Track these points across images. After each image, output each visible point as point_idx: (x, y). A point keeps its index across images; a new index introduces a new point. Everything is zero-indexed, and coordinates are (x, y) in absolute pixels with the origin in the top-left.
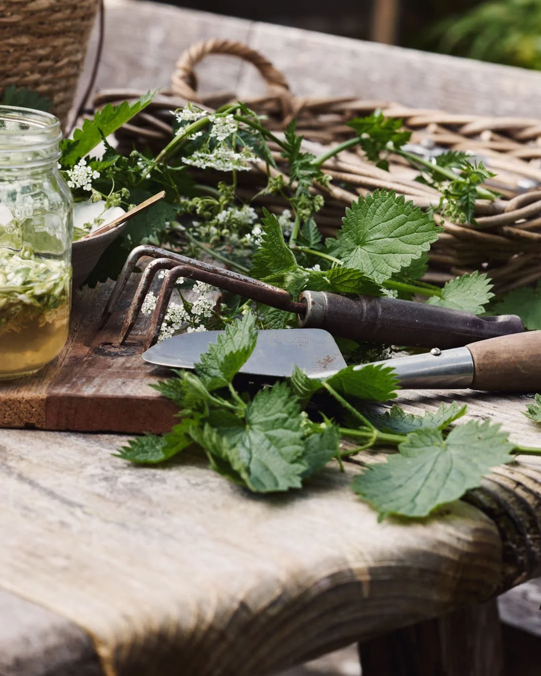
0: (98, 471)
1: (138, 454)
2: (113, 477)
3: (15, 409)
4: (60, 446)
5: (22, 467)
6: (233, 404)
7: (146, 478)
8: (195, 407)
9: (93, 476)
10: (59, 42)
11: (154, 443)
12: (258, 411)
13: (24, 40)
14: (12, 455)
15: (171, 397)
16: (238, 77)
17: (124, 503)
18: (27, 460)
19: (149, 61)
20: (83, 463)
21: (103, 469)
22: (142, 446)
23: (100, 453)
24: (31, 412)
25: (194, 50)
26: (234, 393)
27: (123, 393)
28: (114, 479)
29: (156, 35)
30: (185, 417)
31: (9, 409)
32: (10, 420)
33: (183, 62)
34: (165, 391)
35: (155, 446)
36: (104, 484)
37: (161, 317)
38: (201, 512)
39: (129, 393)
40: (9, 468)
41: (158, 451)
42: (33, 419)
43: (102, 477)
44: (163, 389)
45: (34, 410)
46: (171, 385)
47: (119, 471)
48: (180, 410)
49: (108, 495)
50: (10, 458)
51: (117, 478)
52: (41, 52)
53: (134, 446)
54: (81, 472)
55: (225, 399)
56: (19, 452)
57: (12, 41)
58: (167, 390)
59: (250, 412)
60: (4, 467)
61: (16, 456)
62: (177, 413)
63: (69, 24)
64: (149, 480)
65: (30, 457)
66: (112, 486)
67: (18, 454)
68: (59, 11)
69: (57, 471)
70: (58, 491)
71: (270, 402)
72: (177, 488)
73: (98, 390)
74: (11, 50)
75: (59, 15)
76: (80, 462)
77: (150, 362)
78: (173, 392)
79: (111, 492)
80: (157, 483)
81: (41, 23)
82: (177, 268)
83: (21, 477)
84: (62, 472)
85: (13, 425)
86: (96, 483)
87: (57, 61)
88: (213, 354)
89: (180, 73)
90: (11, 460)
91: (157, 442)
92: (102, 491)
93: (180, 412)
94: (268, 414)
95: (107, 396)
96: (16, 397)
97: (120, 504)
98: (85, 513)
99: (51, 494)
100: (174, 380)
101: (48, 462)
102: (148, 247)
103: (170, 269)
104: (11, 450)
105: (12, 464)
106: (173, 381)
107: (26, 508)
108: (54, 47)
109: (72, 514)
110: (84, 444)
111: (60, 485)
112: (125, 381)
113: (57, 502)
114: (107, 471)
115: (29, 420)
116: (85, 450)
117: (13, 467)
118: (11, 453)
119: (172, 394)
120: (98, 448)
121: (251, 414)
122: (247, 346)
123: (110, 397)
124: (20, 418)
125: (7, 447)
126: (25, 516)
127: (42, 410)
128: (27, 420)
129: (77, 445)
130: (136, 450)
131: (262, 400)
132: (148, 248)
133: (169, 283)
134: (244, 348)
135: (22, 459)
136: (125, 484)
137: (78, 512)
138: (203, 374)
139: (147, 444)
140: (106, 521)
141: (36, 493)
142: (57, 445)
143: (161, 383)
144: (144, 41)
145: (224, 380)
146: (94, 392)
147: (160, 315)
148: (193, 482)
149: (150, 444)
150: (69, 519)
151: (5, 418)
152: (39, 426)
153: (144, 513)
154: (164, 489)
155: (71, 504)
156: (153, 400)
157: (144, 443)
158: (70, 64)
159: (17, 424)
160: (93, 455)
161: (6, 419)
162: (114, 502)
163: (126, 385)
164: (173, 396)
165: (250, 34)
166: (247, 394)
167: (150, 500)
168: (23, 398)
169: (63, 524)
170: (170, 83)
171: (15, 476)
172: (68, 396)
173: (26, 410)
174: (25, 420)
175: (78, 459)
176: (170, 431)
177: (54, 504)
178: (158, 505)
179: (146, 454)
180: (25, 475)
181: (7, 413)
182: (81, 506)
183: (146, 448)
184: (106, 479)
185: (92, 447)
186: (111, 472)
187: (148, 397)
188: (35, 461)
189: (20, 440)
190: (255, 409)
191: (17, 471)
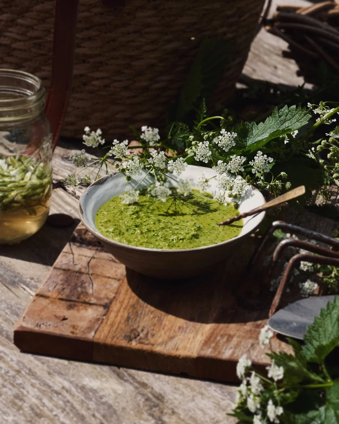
42: (186, 370)
45: (187, 364)
85: (173, 372)
96: (175, 354)
124: (177, 369)
127: (193, 365)
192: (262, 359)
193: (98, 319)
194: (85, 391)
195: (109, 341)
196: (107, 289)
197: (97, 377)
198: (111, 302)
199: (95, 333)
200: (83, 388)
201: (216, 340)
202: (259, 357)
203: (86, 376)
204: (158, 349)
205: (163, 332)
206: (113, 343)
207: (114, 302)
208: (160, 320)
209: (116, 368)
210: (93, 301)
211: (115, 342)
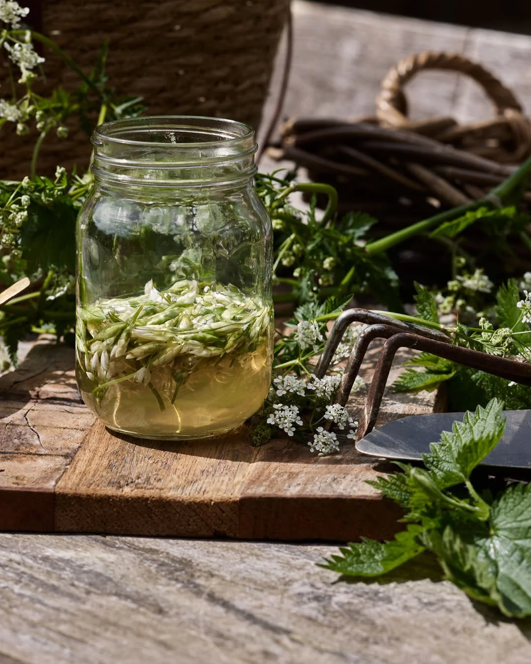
0: (307, 589)
1: (351, 565)
2: (325, 596)
3: (201, 514)
4: (258, 559)
5: (213, 584)
6: (471, 504)
7: (366, 596)
8: (424, 510)
9: (300, 595)
10: (239, 60)
11: (373, 551)
12: (506, 513)
13: (197, 59)
14: (200, 570)
15: (394, 498)
16: (454, 99)
17: (342, 627)
18: (218, 576)
19: (341, 82)
20: (287, 580)
21: (312, 586)
22: (358, 555)
23: (308, 567)
24: (221, 517)
25: (404, 67)
26: (472, 491)
27: (334, 492)
28: (327, 598)
29: (349, 49)
30: (412, 522)
31: (194, 514)
32: (195, 527)
33: (390, 81)
34: (386, 490)
35: (373, 555)
36: (314, 604)
37: (379, 397)
38: (437, 638)
39: (342, 491)
40: (197, 586)
41: (377, 561)
42: (224, 526)
43: (311, 596)
44: (383, 487)
45: (224, 514)
46: (394, 481)
47: (333, 588)
48: (406, 514)
49: (321, 618)
50: (197, 574)
51: (330, 597)
52: (219, 73)
53: (346, 554)
54: (286, 591)
55: (461, 498)
56: (208, 566)
57: (182, 61)
58: (389, 488)
59: (496, 514)
60: (192, 586)
61: (205, 572)
62: (402, 517)
63: (251, 37)
64: (370, 599)
65: (222, 573)
66: (324, 607)
67: (207, 569)
68: (239, 22)
69: (256, 589)
70: (258, 613)
71: (523, 503)
72: (406, 608)
73: (303, 489)
74: (181, 72)
75: (239, 28)
76: (284, 578)
77: (366, 453)
78: (395, 490)
79: (324, 615)
80: (380, 603)
81: (218, 38)
82: (397, 335)
83: (212, 598)
84: (262, 591)
85: (200, 533)
86: (305, 603)
87: (237, 84)
88: (448, 444)
89: (387, 95)
90: (199, 577)
91: (376, 550)
92: (314, 614)
93: (405, 516)
94: (519, 519)
95: (314, 495)
96: (202, 499)
97: (336, 629)
98: (293, 640)
99: (250, 617)
100: (397, 475)
101: (244, 578)
102: (359, 310)
103: (387, 338)
104: (198, 565)
105: (201, 581)
106: (395, 476)
107: (220, 635)
108: (234, 68)
109: (277, 642)
110: (289, 556)
111: (261, 607)
112: (336, 477)
113: (257, 628)
114: (319, 589)
115: (219, 528)
116: (288, 563)
117: (203, 586)
118: (198, 568)
119: (395, 492)
120: (305, 560)
121: (496, 518)
122: (491, 434)
123: (319, 497)
124: (208, 525)
125: (193, 561)
126: (218, 645)
127: (235, 515)
128: (216, 528)
129: (278, 557)
130: (349, 560)
131: (511, 500)
132: (359, 312)
133: (387, 355)
134: (488, 436)
135: (212, 575)
136: (341, 605)
137: (285, 640)
138: (432, 468)
139: (364, 553)
140: (321, 651)
141: (232, 616)
142: (255, 558)
143: (380, 478)
144: (335, 57)
145: (461, 474)
146: (299, 492)
147: (376, 395)
148: (425, 600)
149: (367, 553)
150: (274, 649)
151: (189, 525)
152: (232, 535)
153: (366, 640)
154: (390, 610)
155: (275, 630)
156: (372, 501)
157: (360, 550)
158: (252, 87)
159: (204, 532)
160: (300, 569)
161: (191, 527)
162: (329, 626)
163: (338, 482)
164: (396, 496)
165: (467, 44)
166: (488, 492)
167: (373, 624)
168: (211, 500)
169: (267, 654)
170: (375, 107)
171: (205, 596)
172: (266, 496)
173: (214, 514)
174: (214, 527)
175: (280, 574)
176: (393, 539)
177: (255, 630)
178: (384, 629)
179: (361, 565)
180: (217, 595)
181: (191, 520)
182: (287, 632)
183: (362, 558)
184: (317, 598)
185: (298, 559)
186: (322, 589)
187: (366, 496)
188: (228, 578)
189: (208, 552)
190: (503, 511)
191: (207, 591)
192: (354, 491)
193: (59, 469)
194: (50, 561)
195: (83, 490)
196: (64, 439)
197: (68, 548)
198: (75, 452)
199: (57, 482)
200: (46, 559)
201: (271, 479)
202: (348, 490)
203: (48, 547)
204: (171, 494)
205: (175, 477)
206: (90, 491)
207: (80, 453)
208: (167, 466)
209: (99, 537)
210: (43, 451)
211: (95, 490)
